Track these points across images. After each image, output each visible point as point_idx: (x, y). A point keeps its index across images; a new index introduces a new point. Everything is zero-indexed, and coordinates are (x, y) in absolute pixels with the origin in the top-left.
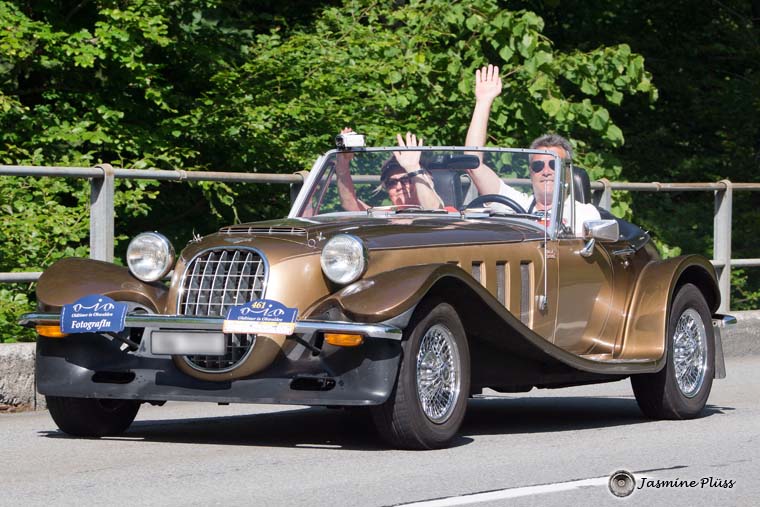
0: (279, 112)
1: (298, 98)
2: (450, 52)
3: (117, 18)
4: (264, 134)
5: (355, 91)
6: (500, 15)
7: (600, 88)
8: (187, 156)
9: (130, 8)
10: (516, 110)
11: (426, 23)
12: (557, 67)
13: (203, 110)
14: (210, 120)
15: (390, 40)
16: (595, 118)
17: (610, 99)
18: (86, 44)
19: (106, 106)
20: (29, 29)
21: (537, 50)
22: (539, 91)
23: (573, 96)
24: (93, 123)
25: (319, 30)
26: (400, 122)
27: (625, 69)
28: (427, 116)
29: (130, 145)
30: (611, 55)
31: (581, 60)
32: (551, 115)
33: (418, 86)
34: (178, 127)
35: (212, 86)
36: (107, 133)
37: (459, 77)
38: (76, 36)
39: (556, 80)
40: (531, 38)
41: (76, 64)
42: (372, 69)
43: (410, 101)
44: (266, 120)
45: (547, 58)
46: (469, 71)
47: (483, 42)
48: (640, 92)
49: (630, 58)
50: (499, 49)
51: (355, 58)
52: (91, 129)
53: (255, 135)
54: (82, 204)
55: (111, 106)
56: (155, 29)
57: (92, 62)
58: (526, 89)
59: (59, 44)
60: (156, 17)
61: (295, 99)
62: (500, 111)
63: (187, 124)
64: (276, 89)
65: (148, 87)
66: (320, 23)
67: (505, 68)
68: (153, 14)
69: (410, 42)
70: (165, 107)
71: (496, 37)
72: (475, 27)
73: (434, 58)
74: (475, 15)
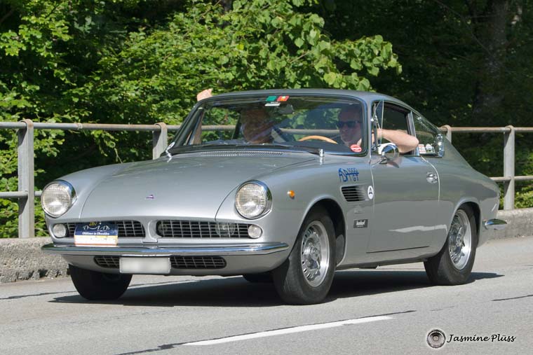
0: (145, 84)
1: (158, 74)
2: (261, 42)
3: (34, 22)
4: (135, 99)
5: (197, 70)
6: (294, 17)
7: (364, 65)
8: (83, 115)
9: (43, 15)
10: (306, 81)
11: (245, 23)
12: (334, 51)
13: (93, 84)
14: (98, 90)
15: (220, 35)
16: (360, 84)
17: (370, 72)
18: (13, 40)
19: (27, 82)
21: (320, 40)
22: (322, 68)
23: (345, 71)
24: (19, 94)
25: (171, 28)
26: (227, 90)
27: (380, 52)
28: (246, 86)
29: (43, 108)
30: (370, 42)
31: (350, 47)
32: (330, 84)
34: (76, 95)
35: (100, 67)
36: (28, 100)
37: (267, 59)
38: (6, 35)
39: (333, 60)
40: (316, 32)
41: (7, 54)
42: (208, 54)
43: (235, 76)
44: (136, 90)
45: (327, 45)
46: (274, 54)
47: (284, 34)
48: (390, 67)
49: (382, 45)
50: (294, 39)
51: (196, 47)
52: (18, 98)
53: (129, 100)
54: (12, 149)
55: (30, 82)
56: (60, 30)
57: (17, 52)
58: (313, 67)
60: (61, 21)
61: (156, 76)
62: (295, 82)
63: (82, 93)
64: (143, 69)
65: (55, 68)
66: (172, 24)
67: (299, 52)
68: (58, 19)
69: (234, 36)
70: (67, 82)
71: (292, 31)
72: (278, 25)
73: (250, 47)
74: (277, 17)
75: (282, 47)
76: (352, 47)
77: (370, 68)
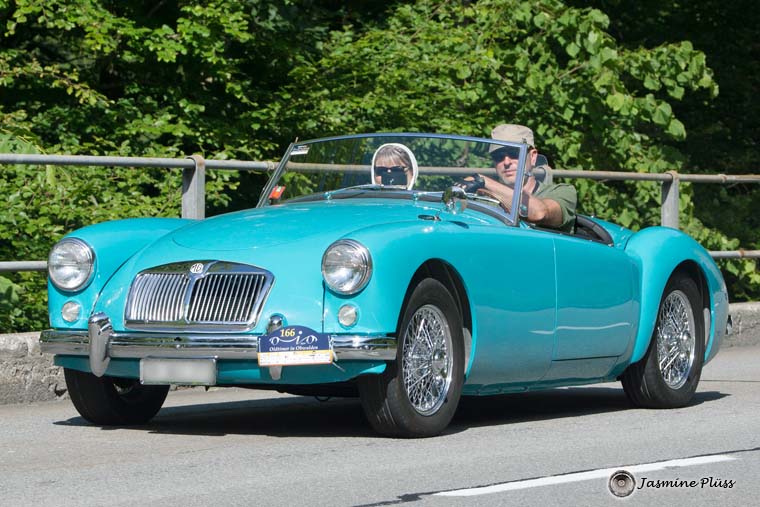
0: (354, 105)
1: (373, 90)
2: (518, 49)
3: (198, 14)
4: (339, 127)
5: (426, 86)
6: (566, 13)
7: (662, 84)
8: (267, 148)
9: (212, 5)
10: (581, 104)
11: (495, 20)
12: (622, 63)
13: (281, 104)
14: (288, 113)
15: (461, 36)
16: (657, 112)
17: (671, 94)
18: (168, 39)
19: (188, 100)
20: (114, 25)
21: (603, 46)
22: (604, 86)
23: (636, 91)
24: (175, 116)
25: (393, 27)
26: (470, 116)
27: (687, 65)
28: (496, 110)
29: (210, 137)
30: (674, 51)
31: (645, 57)
32: (616, 109)
33: (487, 80)
34: (257, 120)
35: (291, 80)
36: (189, 126)
37: (526, 72)
38: (157, 31)
39: (620, 76)
40: (597, 35)
41: (159, 59)
42: (445, 64)
43: (480, 96)
44: (342, 114)
45: (612, 54)
46: (536, 66)
47: (550, 39)
48: (701, 88)
49: (692, 55)
50: (566, 45)
51: (428, 54)
52: (173, 121)
53: (332, 128)
54: (164, 194)
55: (192, 100)
56: (235, 26)
57: (174, 57)
58: (591, 84)
59: (142, 40)
60: (237, 14)
61: (371, 93)
62: (566, 106)
63: (266, 117)
64: (352, 83)
65: (228, 81)
66: (395, 20)
67: (571, 63)
68: (233, 10)
69: (480, 38)
70: (245, 100)
71: (562, 34)
72: (543, 24)
73: (502, 55)
74: (542, 13)
75: (549, 54)
76: (649, 58)
77: (672, 89)
